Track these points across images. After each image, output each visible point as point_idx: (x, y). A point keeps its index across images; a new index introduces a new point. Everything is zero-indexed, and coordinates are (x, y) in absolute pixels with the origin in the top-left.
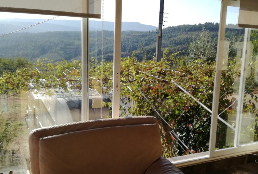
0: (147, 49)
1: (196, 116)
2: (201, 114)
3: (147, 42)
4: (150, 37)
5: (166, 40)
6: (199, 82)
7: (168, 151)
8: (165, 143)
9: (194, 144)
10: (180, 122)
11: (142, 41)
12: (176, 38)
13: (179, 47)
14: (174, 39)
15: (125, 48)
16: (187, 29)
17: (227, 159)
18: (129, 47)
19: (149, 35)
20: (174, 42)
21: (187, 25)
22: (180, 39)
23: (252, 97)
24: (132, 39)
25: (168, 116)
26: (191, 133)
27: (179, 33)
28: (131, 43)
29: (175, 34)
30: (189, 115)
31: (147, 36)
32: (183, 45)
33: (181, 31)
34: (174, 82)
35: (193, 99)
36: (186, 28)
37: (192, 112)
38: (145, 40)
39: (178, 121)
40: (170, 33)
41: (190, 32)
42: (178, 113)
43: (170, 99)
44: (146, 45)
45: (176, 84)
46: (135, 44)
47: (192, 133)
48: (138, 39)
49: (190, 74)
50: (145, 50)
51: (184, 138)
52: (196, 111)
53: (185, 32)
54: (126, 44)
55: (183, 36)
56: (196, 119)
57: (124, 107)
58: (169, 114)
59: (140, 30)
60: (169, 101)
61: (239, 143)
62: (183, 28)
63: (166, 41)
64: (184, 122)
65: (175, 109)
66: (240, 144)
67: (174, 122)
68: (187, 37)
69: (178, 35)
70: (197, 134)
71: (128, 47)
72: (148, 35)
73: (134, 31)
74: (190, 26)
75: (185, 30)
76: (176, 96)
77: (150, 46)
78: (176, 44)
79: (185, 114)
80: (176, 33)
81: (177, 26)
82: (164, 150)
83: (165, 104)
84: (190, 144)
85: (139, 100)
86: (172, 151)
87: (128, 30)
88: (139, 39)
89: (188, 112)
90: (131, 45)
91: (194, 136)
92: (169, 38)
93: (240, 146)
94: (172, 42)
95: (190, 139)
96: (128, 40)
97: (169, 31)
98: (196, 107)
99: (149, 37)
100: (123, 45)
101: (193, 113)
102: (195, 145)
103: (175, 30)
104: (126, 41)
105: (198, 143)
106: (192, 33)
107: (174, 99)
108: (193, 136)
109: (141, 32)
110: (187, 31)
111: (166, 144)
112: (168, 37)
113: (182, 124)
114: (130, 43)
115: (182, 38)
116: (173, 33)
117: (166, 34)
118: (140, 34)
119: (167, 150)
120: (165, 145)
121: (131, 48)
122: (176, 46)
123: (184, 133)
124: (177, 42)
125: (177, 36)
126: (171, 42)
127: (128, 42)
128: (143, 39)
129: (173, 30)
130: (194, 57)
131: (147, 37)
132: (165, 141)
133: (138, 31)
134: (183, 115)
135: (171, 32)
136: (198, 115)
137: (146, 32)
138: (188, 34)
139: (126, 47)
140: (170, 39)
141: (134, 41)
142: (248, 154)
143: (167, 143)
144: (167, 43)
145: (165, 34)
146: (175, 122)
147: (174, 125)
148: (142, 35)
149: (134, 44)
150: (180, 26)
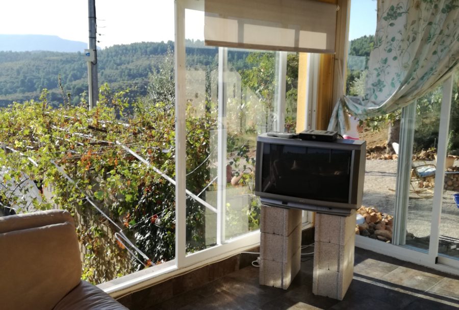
0: (77, 87)
1: (166, 200)
2: (172, 196)
3: (75, 72)
4: (82, 64)
5: (113, 69)
6: (165, 142)
7: (122, 270)
8: (115, 256)
9: (165, 249)
10: (139, 214)
11: (66, 70)
12: (131, 66)
13: (137, 81)
14: (126, 68)
15: (33, 85)
16: (148, 50)
17: (207, 266)
18: (41, 83)
19: (80, 59)
20: (128, 73)
21: (148, 42)
22: (138, 68)
23: (247, 160)
24: (46, 68)
25: (118, 206)
26: (158, 232)
27: (135, 57)
28: (44, 74)
29: (128, 58)
30: (154, 201)
31: (74, 61)
32: (143, 78)
33: (139, 53)
34: (120, 144)
35: (155, 172)
36: (147, 47)
37: (159, 194)
38: (71, 69)
39: (135, 212)
40: (119, 55)
41: (154, 56)
42: (130, 199)
43: (114, 175)
44: (75, 78)
45: (124, 147)
46: (52, 77)
47: (160, 231)
48: (57, 67)
49: (151, 128)
50: (74, 88)
51: (148, 242)
52: (165, 192)
53: (146, 55)
54: (34, 76)
55: (143, 62)
56: (166, 207)
57: (22, 198)
58: (119, 202)
59: (61, 51)
60: (112, 179)
61: (224, 238)
62: (140, 48)
63: (113, 71)
64: (146, 214)
65: (125, 192)
66: (226, 239)
67: (128, 215)
68: (150, 64)
69: (134, 60)
70: (169, 232)
71: (37, 81)
72: (76, 60)
73: (48, 52)
74: (152, 45)
75: (146, 52)
76: (124, 170)
77: (82, 79)
78: (132, 76)
79: (147, 200)
80: (129, 56)
81: (130, 44)
82: (115, 269)
83: (104, 185)
84: (158, 251)
85: (61, 183)
86: (128, 267)
87: (35, 49)
88: (61, 67)
89: (152, 195)
90: (44, 78)
91: (163, 236)
92: (118, 65)
93: (226, 241)
94: (124, 72)
95: (158, 242)
96: (38, 70)
97: (116, 52)
98: (164, 184)
99: (80, 62)
100: (28, 78)
101: (161, 196)
102: (167, 250)
103: (128, 52)
104: (33, 71)
105: (171, 247)
106: (158, 56)
107: (121, 174)
108: (161, 237)
109: (62, 54)
110: (148, 53)
111: (117, 258)
112: (115, 63)
113: (143, 218)
114: (42, 74)
115: (141, 66)
116: (125, 56)
117: (112, 58)
118: (61, 58)
119: (119, 267)
120: (115, 260)
121: (45, 84)
122: (131, 79)
123: (147, 233)
124: (133, 73)
125: (132, 62)
126: (121, 72)
127: (39, 73)
128: (67, 66)
129: (124, 51)
130: (158, 98)
131: (75, 63)
132: (115, 251)
133: (57, 52)
134: (144, 201)
135: (121, 55)
136: (168, 199)
137: (72, 54)
138: (151, 59)
139: (35, 84)
140: (119, 67)
141: (51, 70)
142: (240, 253)
143: (118, 255)
144: (114, 74)
145: (110, 57)
146: (130, 215)
147: (129, 221)
148: (65, 59)
149: (50, 76)
150: (136, 44)
